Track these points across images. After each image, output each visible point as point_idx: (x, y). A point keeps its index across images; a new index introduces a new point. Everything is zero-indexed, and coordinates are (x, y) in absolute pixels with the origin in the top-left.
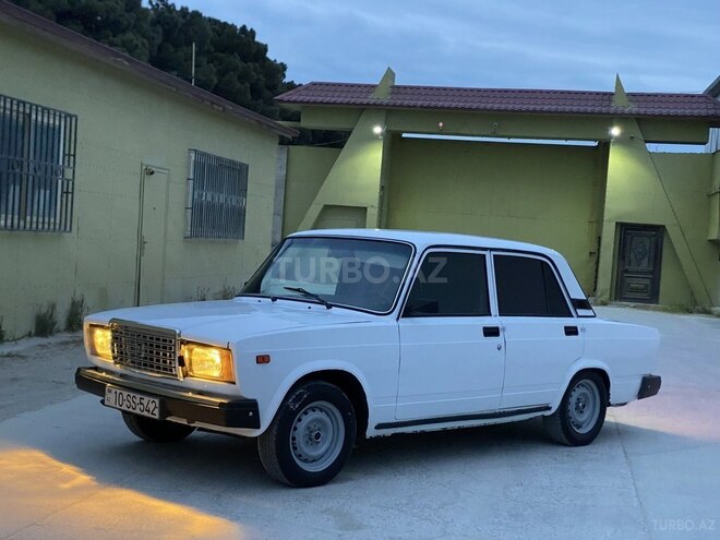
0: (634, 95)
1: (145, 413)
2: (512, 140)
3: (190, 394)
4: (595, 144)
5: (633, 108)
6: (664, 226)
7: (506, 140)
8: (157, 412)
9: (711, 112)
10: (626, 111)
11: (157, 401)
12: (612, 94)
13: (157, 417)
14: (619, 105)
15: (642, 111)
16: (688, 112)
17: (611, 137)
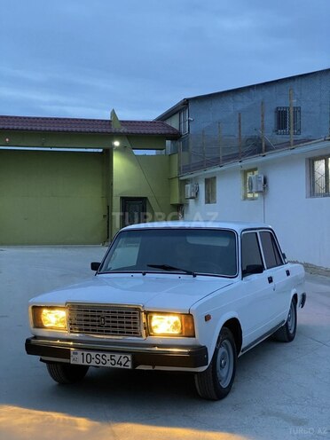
0: (123, 122)
1: (119, 366)
2: (53, 149)
3: (157, 349)
4: (101, 150)
5: (123, 129)
6: (146, 198)
7: (49, 149)
8: (129, 364)
9: (167, 131)
10: (121, 131)
11: (129, 357)
12: (110, 121)
13: (130, 367)
14: (116, 128)
15: (130, 131)
16: (155, 131)
17: (113, 146)
